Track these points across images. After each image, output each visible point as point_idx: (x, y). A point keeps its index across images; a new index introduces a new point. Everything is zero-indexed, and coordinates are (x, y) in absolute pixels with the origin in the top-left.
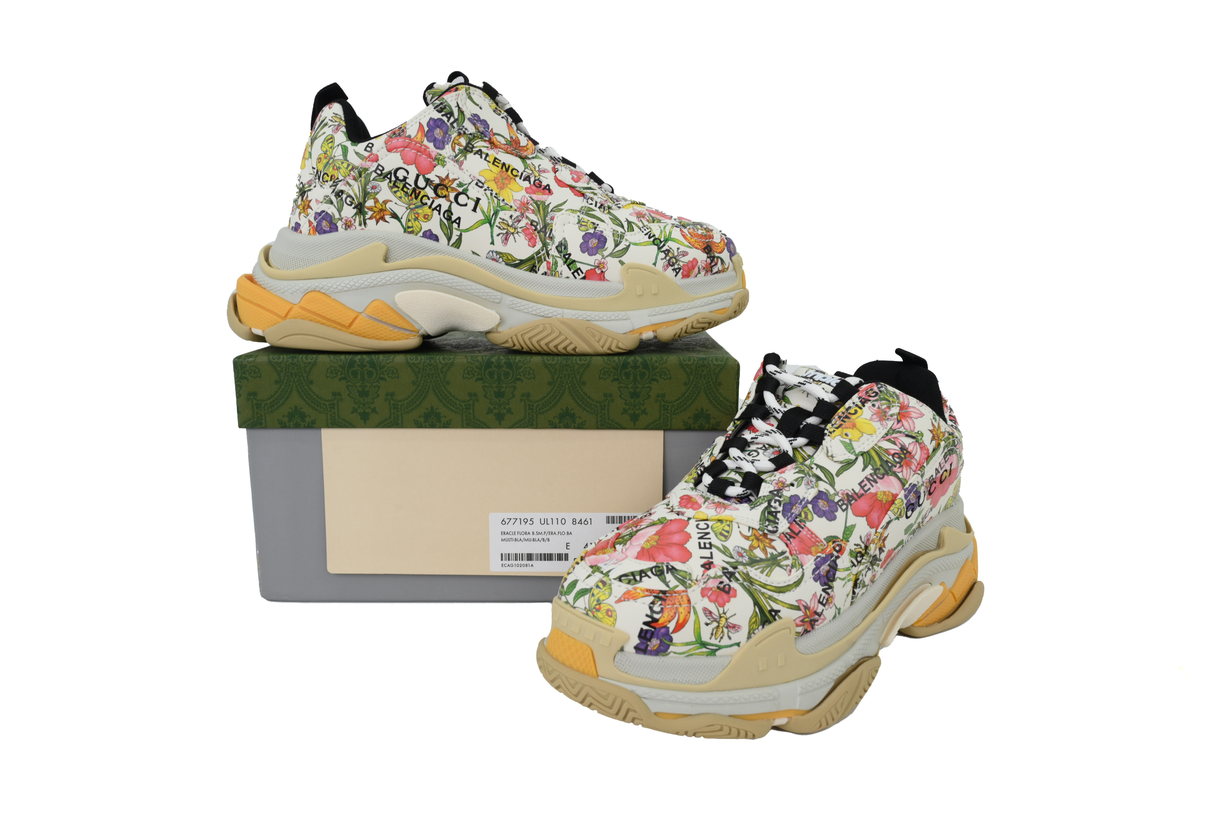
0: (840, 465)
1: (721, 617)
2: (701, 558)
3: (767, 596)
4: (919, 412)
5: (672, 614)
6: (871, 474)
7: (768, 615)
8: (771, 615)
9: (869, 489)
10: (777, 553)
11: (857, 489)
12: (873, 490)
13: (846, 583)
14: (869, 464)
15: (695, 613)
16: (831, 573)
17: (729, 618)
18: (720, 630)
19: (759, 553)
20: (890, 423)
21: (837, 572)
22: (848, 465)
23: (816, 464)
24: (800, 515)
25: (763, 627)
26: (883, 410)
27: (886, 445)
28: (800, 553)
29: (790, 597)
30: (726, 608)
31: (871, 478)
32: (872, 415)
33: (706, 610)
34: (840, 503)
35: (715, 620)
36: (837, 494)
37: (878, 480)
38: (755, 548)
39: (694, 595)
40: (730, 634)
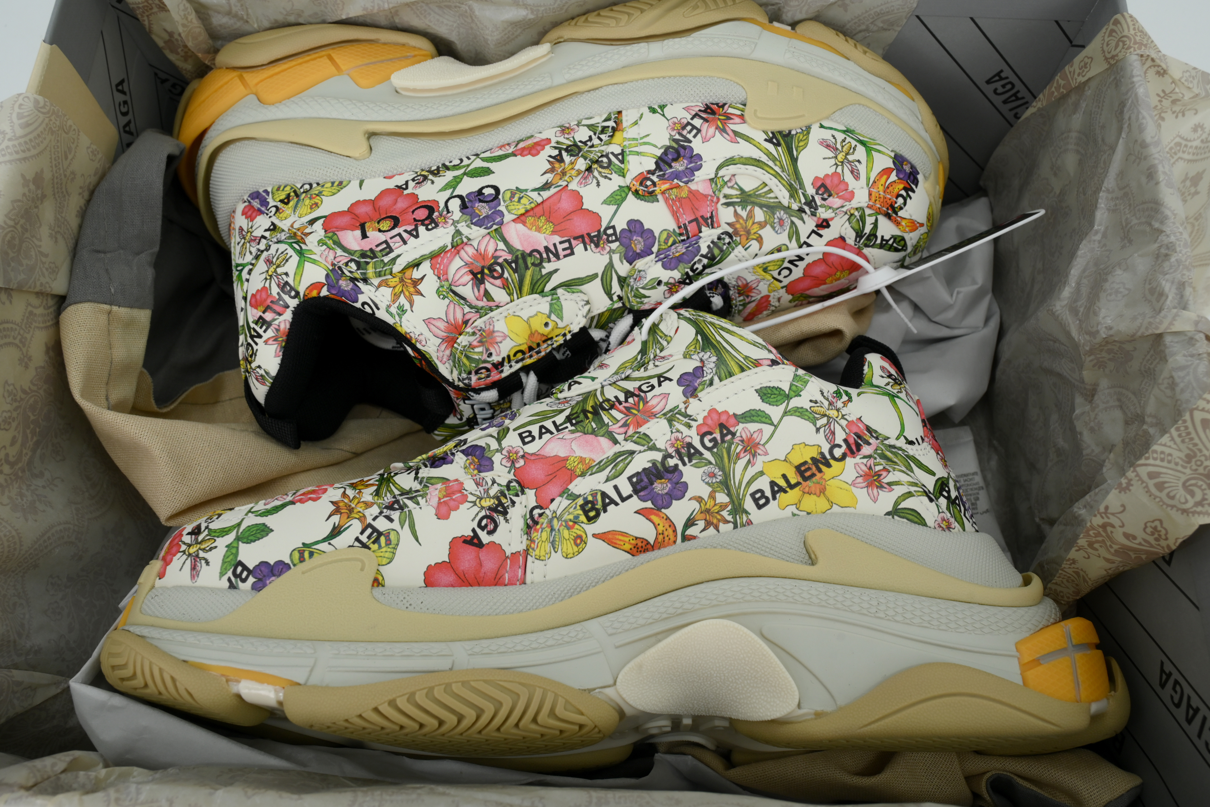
0: (583, 288)
1: (842, 162)
2: (821, 236)
3: (778, 163)
4: (432, 327)
5: (891, 188)
6: (549, 261)
7: (782, 142)
8: (777, 139)
9: (561, 243)
10: (736, 207)
11: (579, 248)
12: (557, 239)
13: (641, 138)
14: (542, 276)
15: (868, 179)
16: (670, 157)
17: (832, 158)
18: (844, 149)
19: (759, 215)
20: (480, 323)
21: (659, 155)
22: (569, 285)
23: (611, 299)
24: (674, 243)
25: (790, 132)
26: (483, 345)
27: (499, 294)
28: (706, 196)
29: (745, 150)
30: (833, 169)
31: (551, 256)
32: (501, 342)
33: (857, 177)
34: (614, 238)
35: (849, 162)
36: (611, 252)
37: (542, 250)
38: (759, 223)
39: (861, 198)
40: (834, 141)
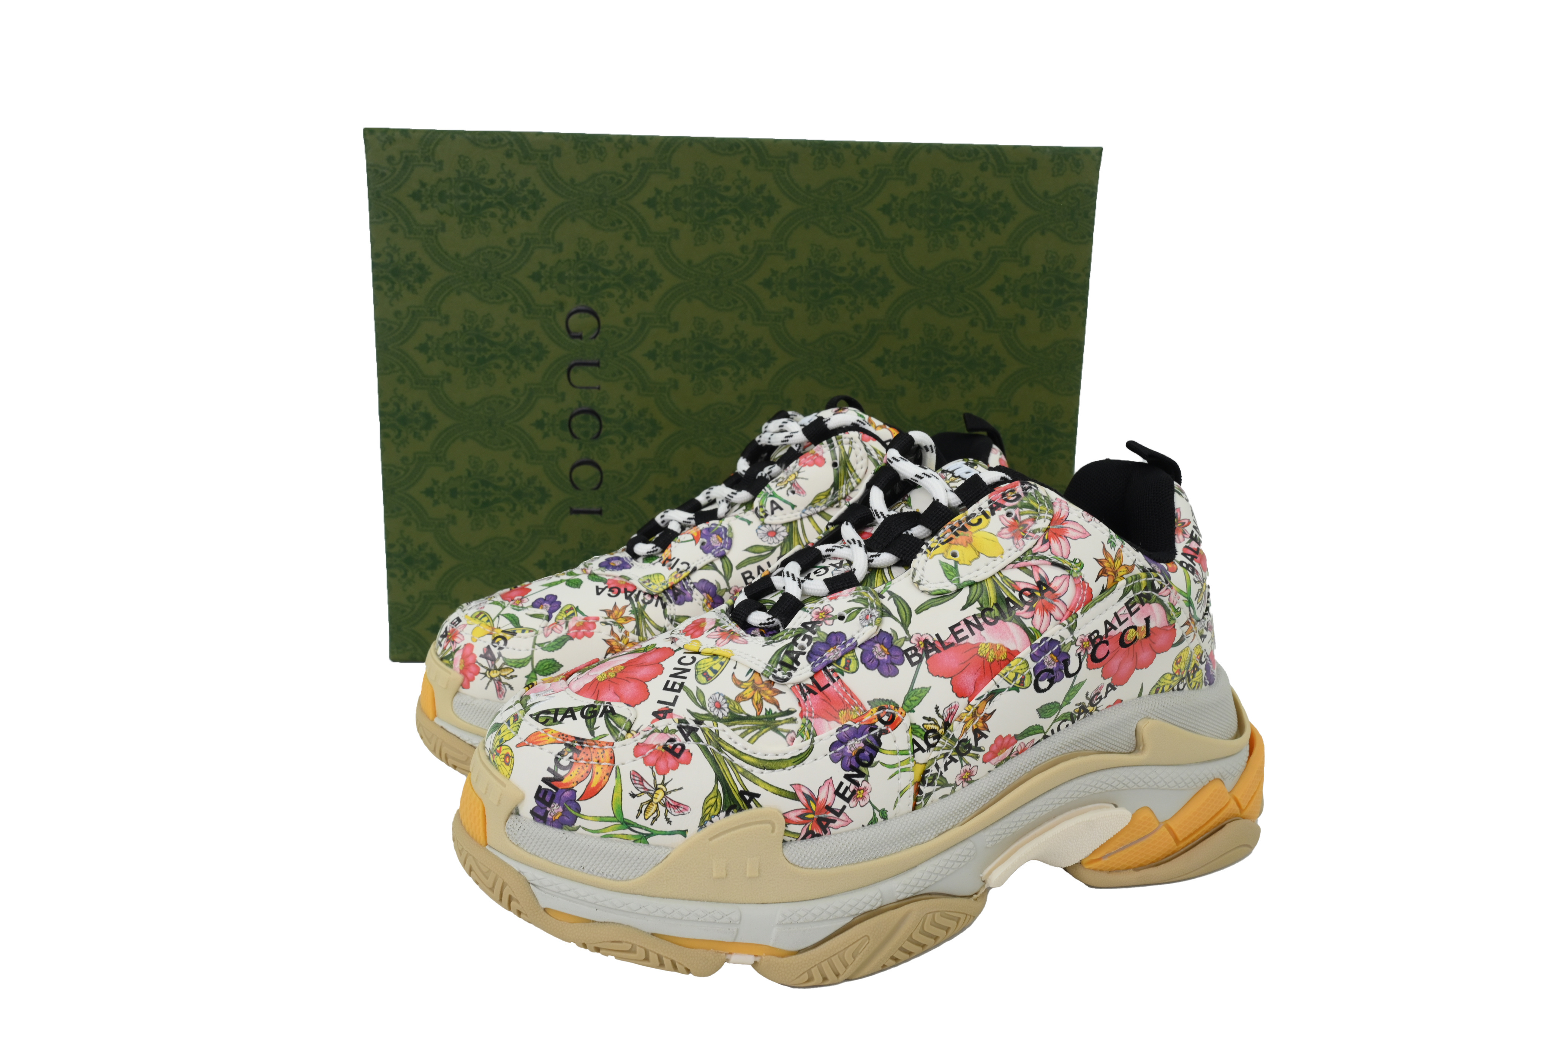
0: (928, 597)
1: (657, 789)
2: (659, 702)
3: (740, 770)
4: (1081, 530)
5: (583, 772)
6: (974, 616)
7: (737, 798)
8: (744, 799)
9: (967, 637)
10: (778, 711)
11: (946, 635)
12: (972, 640)
13: (897, 773)
14: (978, 600)
15: (618, 776)
16: (866, 753)
17: (670, 792)
18: (654, 807)
19: (748, 708)
20: (1029, 543)
21: (879, 754)
22: (943, 596)
23: (891, 593)
24: (838, 661)
25: (727, 814)
26: (1021, 522)
27: (1015, 575)
28: (817, 716)
29: (783, 778)
30: (668, 777)
31: (974, 622)
32: (1002, 528)
33: (634, 775)
34: (909, 653)
35: (647, 792)
36: (909, 638)
37: (985, 626)
38: (745, 699)
39: (624, 751)
40: (669, 816)
